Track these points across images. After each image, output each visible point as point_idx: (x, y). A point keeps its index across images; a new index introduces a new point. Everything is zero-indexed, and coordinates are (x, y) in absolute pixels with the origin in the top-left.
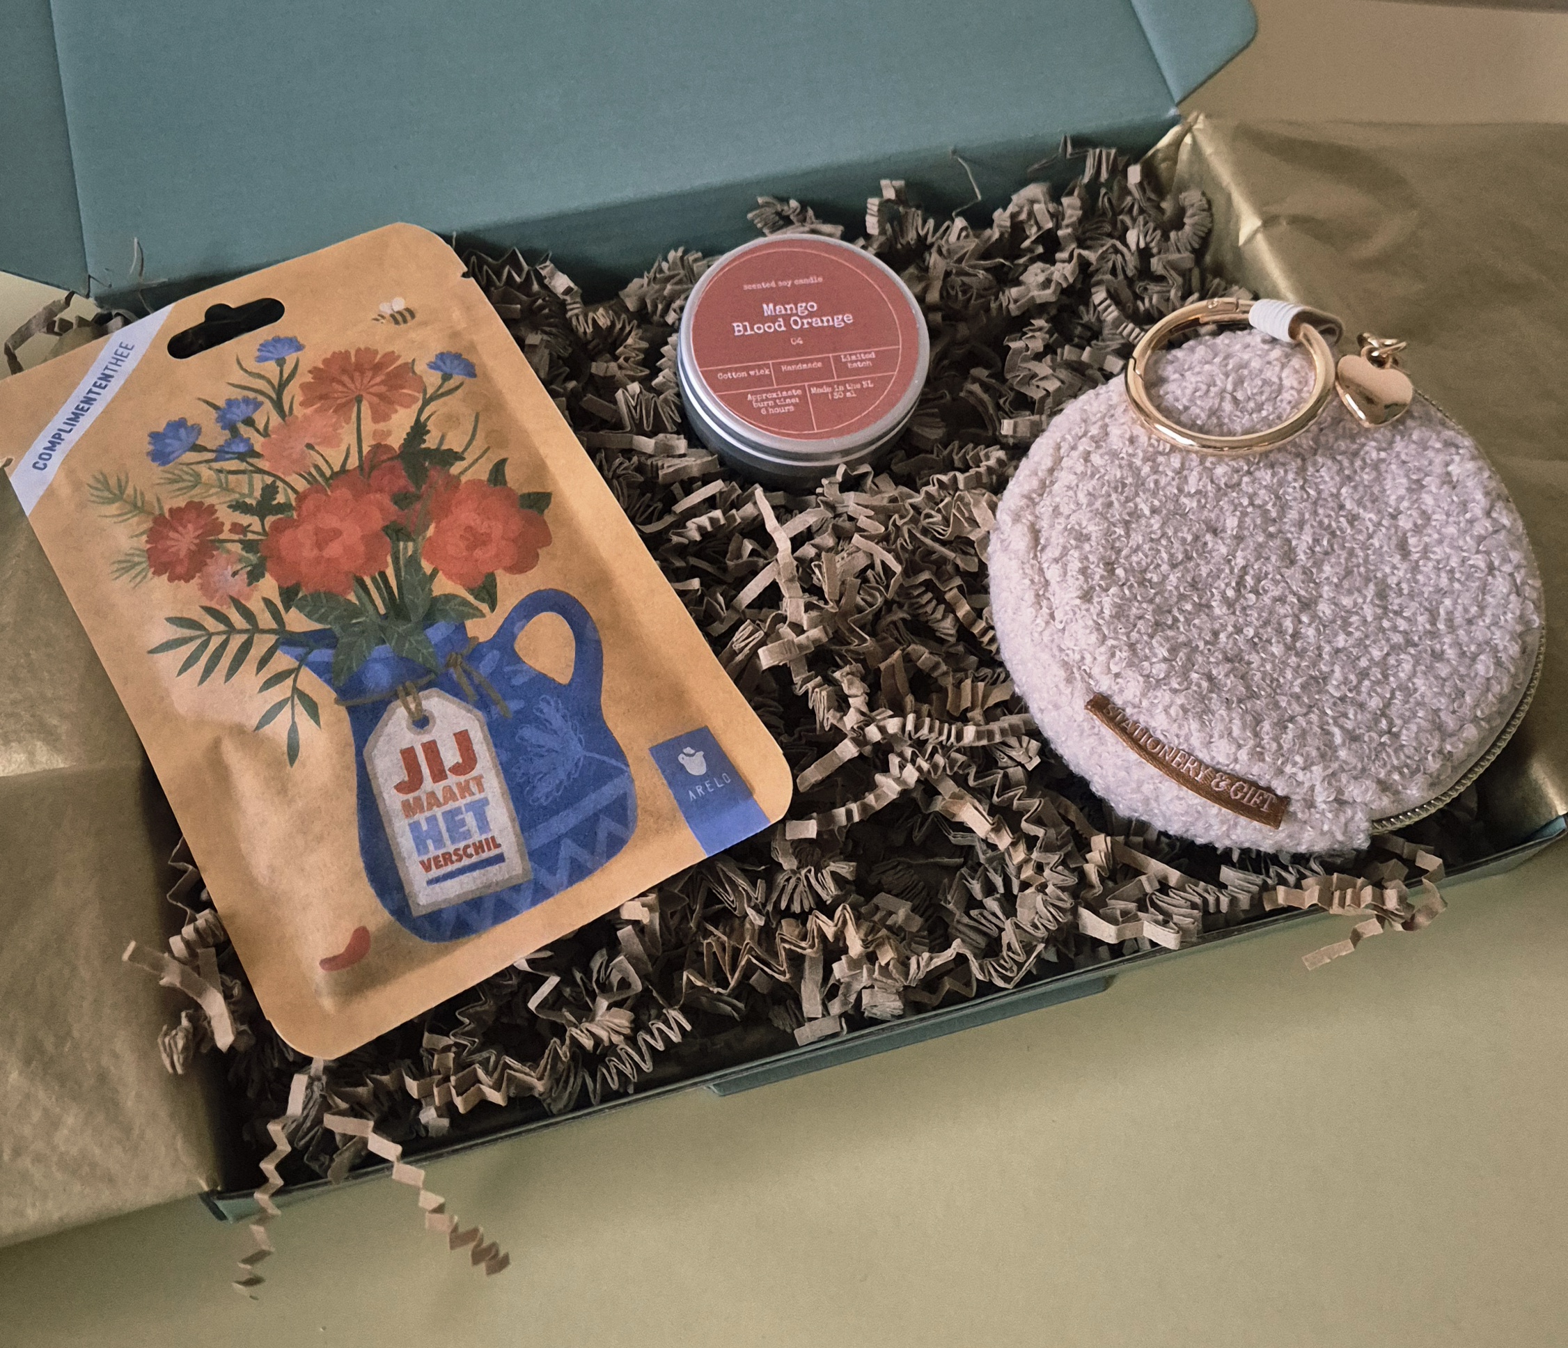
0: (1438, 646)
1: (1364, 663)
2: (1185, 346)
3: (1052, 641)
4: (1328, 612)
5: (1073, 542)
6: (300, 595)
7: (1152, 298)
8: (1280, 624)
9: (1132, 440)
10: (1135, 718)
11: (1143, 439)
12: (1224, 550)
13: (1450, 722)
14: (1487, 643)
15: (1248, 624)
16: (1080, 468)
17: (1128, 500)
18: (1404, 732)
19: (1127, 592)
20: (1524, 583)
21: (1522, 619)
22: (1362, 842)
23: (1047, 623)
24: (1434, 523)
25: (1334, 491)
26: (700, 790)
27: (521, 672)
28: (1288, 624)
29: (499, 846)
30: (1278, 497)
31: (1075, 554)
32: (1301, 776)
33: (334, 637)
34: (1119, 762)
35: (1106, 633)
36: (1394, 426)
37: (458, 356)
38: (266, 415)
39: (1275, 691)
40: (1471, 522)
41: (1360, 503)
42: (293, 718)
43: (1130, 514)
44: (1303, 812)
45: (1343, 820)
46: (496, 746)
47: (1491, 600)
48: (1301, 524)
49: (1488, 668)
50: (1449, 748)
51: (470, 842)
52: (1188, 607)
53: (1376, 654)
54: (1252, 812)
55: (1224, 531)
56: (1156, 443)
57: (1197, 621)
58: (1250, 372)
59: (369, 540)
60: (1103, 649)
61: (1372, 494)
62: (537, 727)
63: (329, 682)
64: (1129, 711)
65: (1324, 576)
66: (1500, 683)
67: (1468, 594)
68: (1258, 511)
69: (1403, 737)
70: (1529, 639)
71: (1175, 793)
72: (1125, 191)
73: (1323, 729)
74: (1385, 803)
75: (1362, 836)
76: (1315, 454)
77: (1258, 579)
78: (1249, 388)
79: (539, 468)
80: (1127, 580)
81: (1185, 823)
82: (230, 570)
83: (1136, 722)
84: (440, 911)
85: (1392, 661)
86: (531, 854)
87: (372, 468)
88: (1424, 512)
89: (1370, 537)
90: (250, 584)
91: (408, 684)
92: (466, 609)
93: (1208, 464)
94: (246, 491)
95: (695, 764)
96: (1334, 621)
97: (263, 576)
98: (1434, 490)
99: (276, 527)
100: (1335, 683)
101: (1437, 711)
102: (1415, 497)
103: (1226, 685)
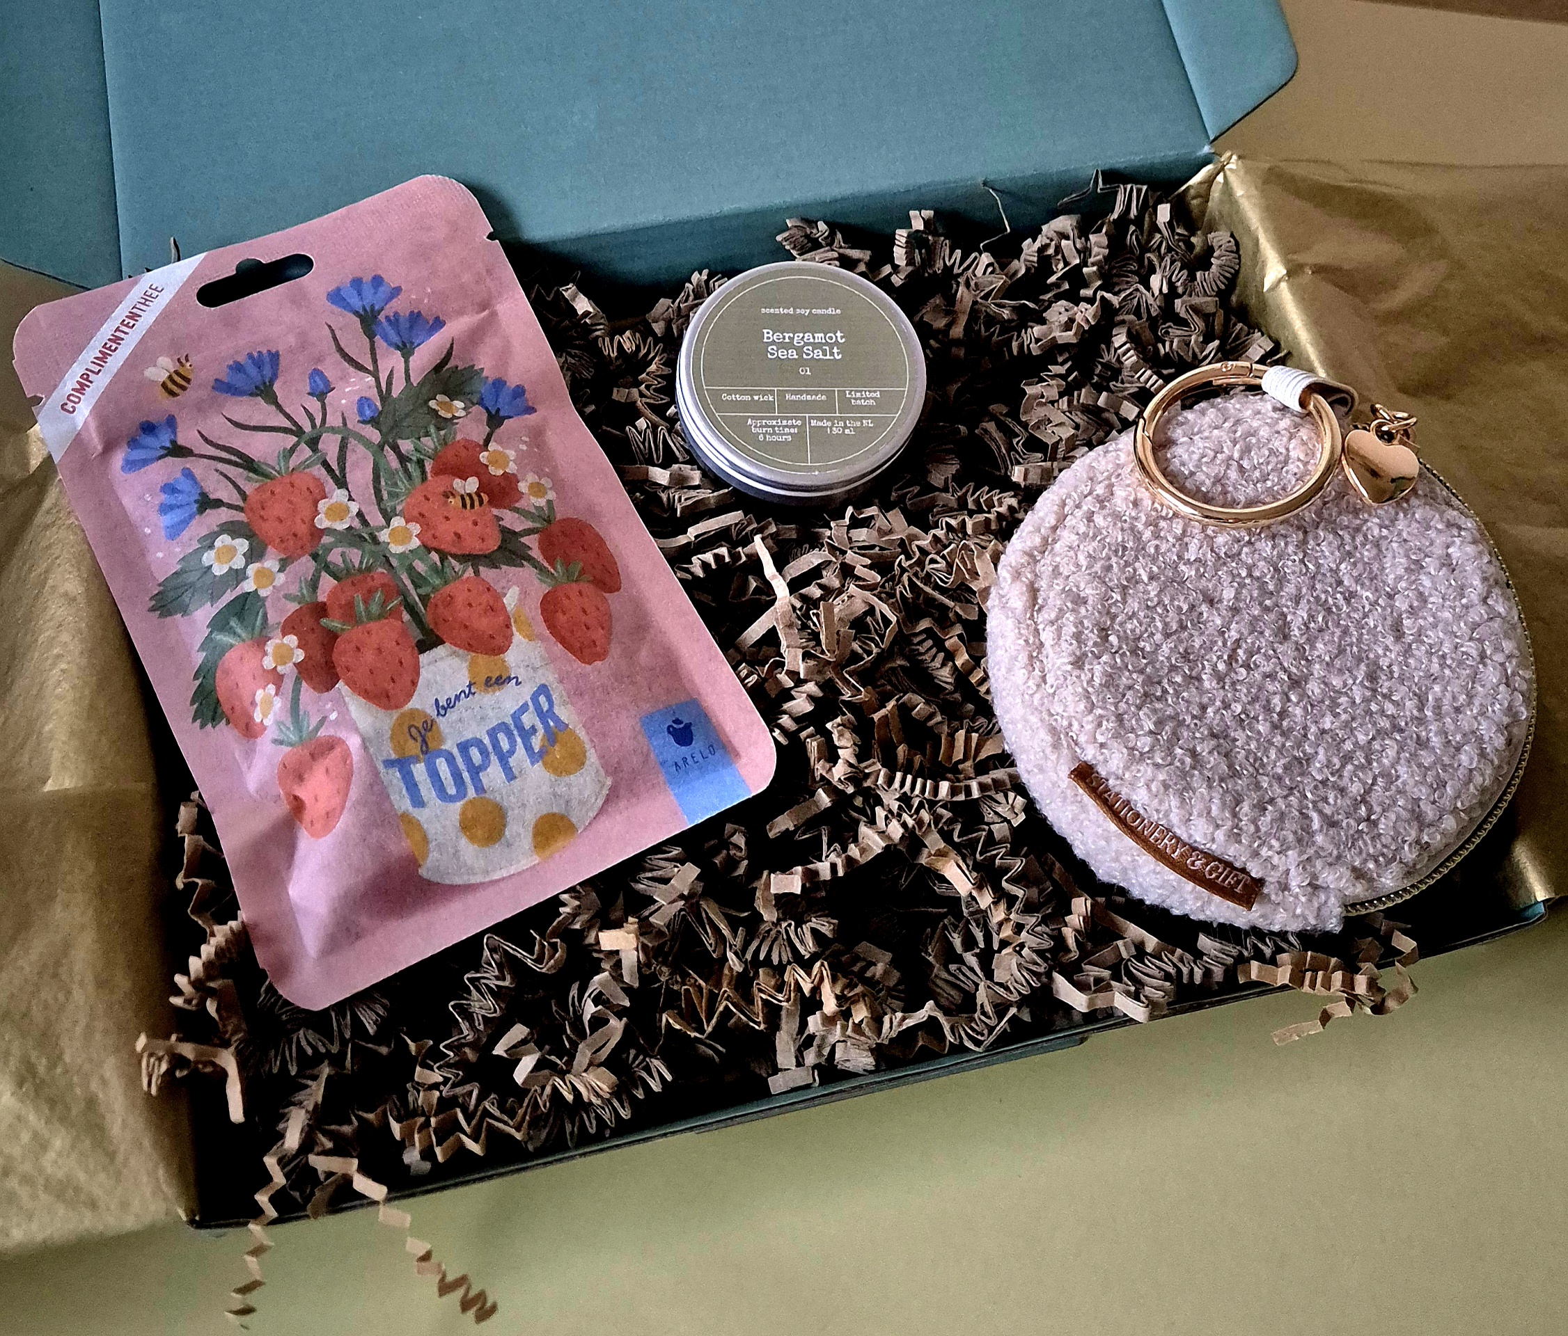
0: (1424, 733)
1: (1348, 746)
2: (1196, 407)
3: (1043, 704)
4: (1317, 691)
5: (1069, 604)
7: (1172, 342)
8: (1268, 701)
9: (1136, 503)
10: (1117, 789)
11: (1147, 503)
12: (1219, 622)
13: (1430, 812)
14: (1473, 732)
15: (1237, 699)
16: (1082, 529)
17: (1127, 564)
18: (1383, 819)
19: (1118, 660)
20: (1513, 674)
21: (1510, 711)
22: (1333, 925)
23: (1038, 686)
24: (1430, 606)
25: (1334, 566)
28: (1276, 701)
30: (1277, 570)
31: (1070, 617)
32: (1276, 860)
34: (1100, 831)
35: (1095, 701)
36: (1398, 504)
39: (1257, 770)
40: (1466, 607)
41: (1357, 580)
43: (1128, 580)
44: (1276, 894)
45: (1316, 905)
47: (1480, 689)
48: (1297, 599)
49: (1471, 759)
50: (1426, 838)
52: (1178, 679)
53: (1362, 738)
54: (1227, 893)
55: (1220, 601)
56: (1160, 509)
57: (1185, 694)
58: (1258, 440)
60: (1090, 718)
61: (1371, 571)
64: (1111, 782)
65: (1316, 653)
66: (1482, 775)
67: (1458, 682)
68: (1256, 584)
69: (1381, 826)
70: (1515, 730)
71: (1152, 866)
72: (1155, 228)
73: (1301, 813)
74: (1358, 890)
75: (1334, 920)
76: (1317, 528)
77: (1251, 654)
78: (1256, 457)
80: (1120, 648)
81: (1161, 895)
83: (1117, 794)
85: (1376, 746)
88: (1421, 594)
89: (1366, 616)
93: (1209, 532)
96: (1323, 701)
98: (1433, 573)
100: (1318, 765)
101: (1417, 801)
102: (1413, 578)
103: (1209, 763)
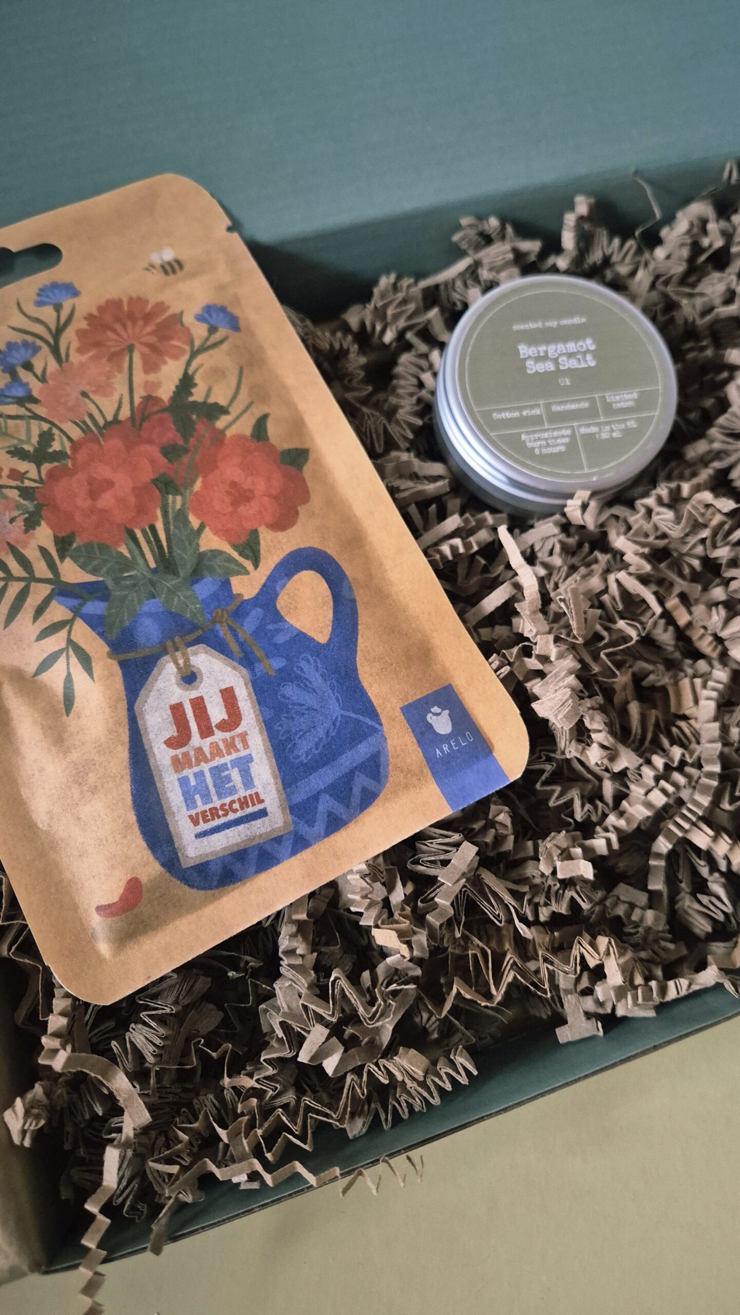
6: (75, 545)
26: (446, 748)
27: (283, 630)
29: (263, 801)
33: (106, 588)
37: (223, 309)
38: (44, 360)
42: (68, 669)
46: (259, 703)
51: (236, 797)
59: (139, 491)
62: (298, 686)
63: (101, 635)
79: (298, 424)
82: (7, 517)
84: (207, 863)
86: (292, 809)
87: (144, 418)
90: (26, 532)
91: (177, 639)
92: (232, 566)
94: (24, 437)
95: (442, 723)
97: (39, 525)
99: (51, 474)
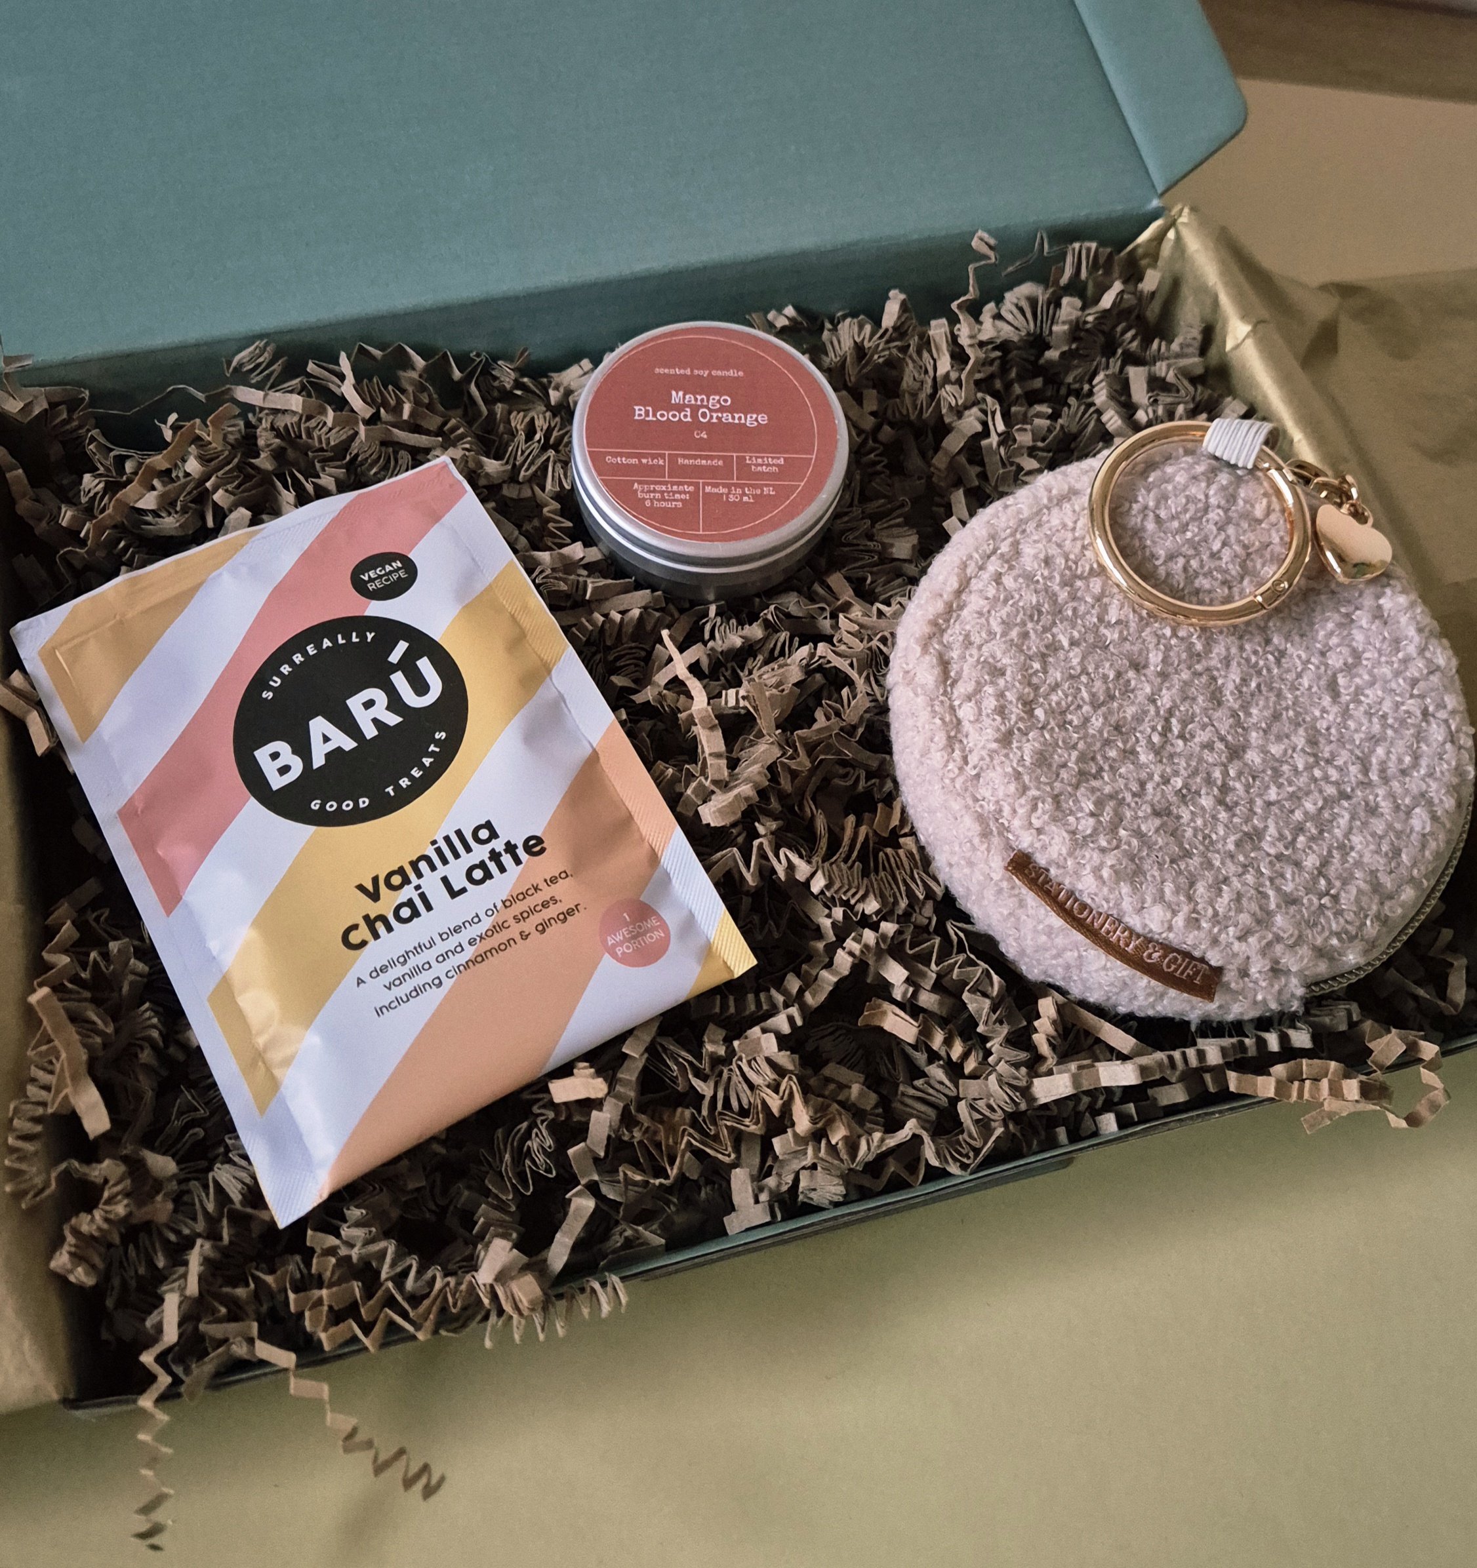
0: (1371, 799)
1: (1298, 815)
3: (966, 790)
4: (1258, 760)
5: (986, 677)
8: (1208, 775)
9: (1047, 561)
10: (1060, 879)
11: (1060, 561)
12: (1148, 690)
13: (1387, 881)
14: (1423, 795)
15: (1176, 773)
16: (991, 591)
17: (1046, 629)
18: (1343, 894)
19: (1047, 736)
20: (1458, 731)
21: (1459, 771)
22: (1295, 1005)
23: (961, 769)
24: (1365, 662)
28: (1217, 774)
31: (989, 689)
32: (1236, 947)
34: (1040, 926)
35: (1027, 782)
39: (1208, 849)
40: (1406, 661)
43: (1047, 647)
44: (1237, 983)
45: (1277, 987)
47: (1424, 747)
48: (1227, 661)
49: (1423, 823)
50: (1387, 912)
53: (1309, 806)
55: (1147, 667)
57: (1122, 770)
58: (1175, 488)
60: (1023, 801)
64: (1053, 872)
65: (1252, 720)
66: (1436, 840)
67: (1401, 742)
69: (1343, 901)
70: (1463, 791)
71: (1101, 961)
73: (1258, 892)
74: (1321, 968)
75: (1296, 1001)
80: (1048, 723)
81: (1107, 993)
85: (1326, 815)
88: (1354, 650)
89: (1299, 675)
96: (1264, 771)
98: (1365, 626)
100: (1268, 838)
101: (1374, 873)
102: (1345, 633)
103: (1156, 843)
